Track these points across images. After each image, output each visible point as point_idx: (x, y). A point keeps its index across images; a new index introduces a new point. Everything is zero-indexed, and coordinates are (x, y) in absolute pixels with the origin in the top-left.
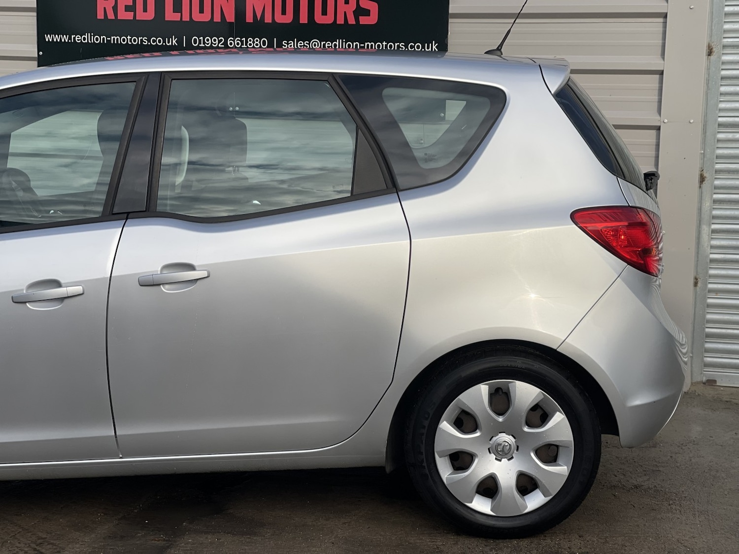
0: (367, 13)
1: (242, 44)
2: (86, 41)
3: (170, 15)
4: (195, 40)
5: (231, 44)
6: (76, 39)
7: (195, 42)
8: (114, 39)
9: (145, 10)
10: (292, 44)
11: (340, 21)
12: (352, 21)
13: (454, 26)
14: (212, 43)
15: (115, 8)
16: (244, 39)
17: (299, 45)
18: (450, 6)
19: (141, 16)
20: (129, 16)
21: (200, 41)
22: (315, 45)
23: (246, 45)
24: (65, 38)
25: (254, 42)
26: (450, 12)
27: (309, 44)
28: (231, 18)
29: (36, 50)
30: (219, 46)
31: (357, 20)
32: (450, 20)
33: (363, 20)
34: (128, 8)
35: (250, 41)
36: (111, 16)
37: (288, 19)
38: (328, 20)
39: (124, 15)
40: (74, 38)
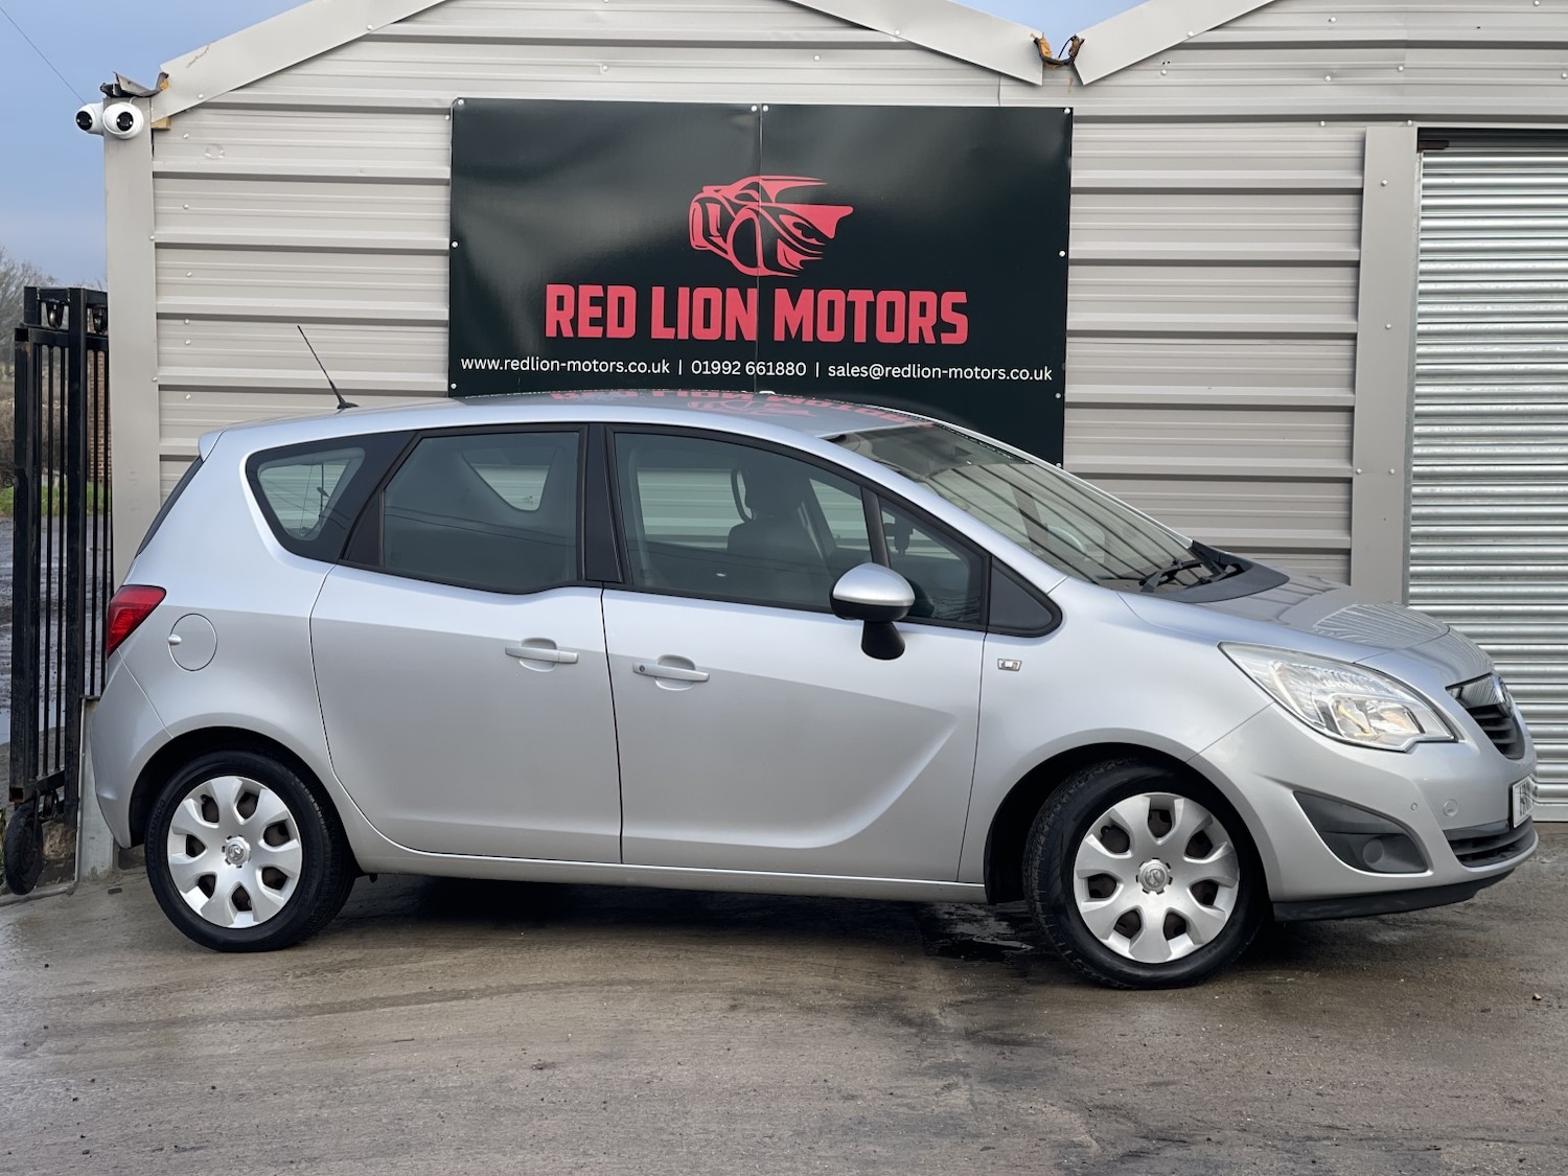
0: (952, 328)
1: (768, 371)
2: (528, 368)
3: (659, 331)
4: (697, 365)
5: (751, 370)
6: (512, 365)
7: (697, 368)
8: (573, 364)
9: (621, 324)
10: (843, 370)
11: (914, 339)
12: (930, 339)
13: (1073, 347)
14: (722, 369)
15: (574, 322)
16: (771, 364)
17: (853, 371)
18: (1068, 320)
19: (614, 332)
20: (597, 332)
21: (704, 367)
22: (876, 372)
23: (774, 371)
24: (494, 364)
25: (785, 368)
26: (1068, 328)
27: (868, 370)
28: (751, 334)
29: (446, 381)
30: (734, 373)
31: (938, 337)
32: (1068, 340)
33: (947, 339)
34: (594, 322)
35: (780, 366)
36: (568, 332)
37: (838, 335)
38: (896, 337)
39: (586, 331)
40: (509, 364)
